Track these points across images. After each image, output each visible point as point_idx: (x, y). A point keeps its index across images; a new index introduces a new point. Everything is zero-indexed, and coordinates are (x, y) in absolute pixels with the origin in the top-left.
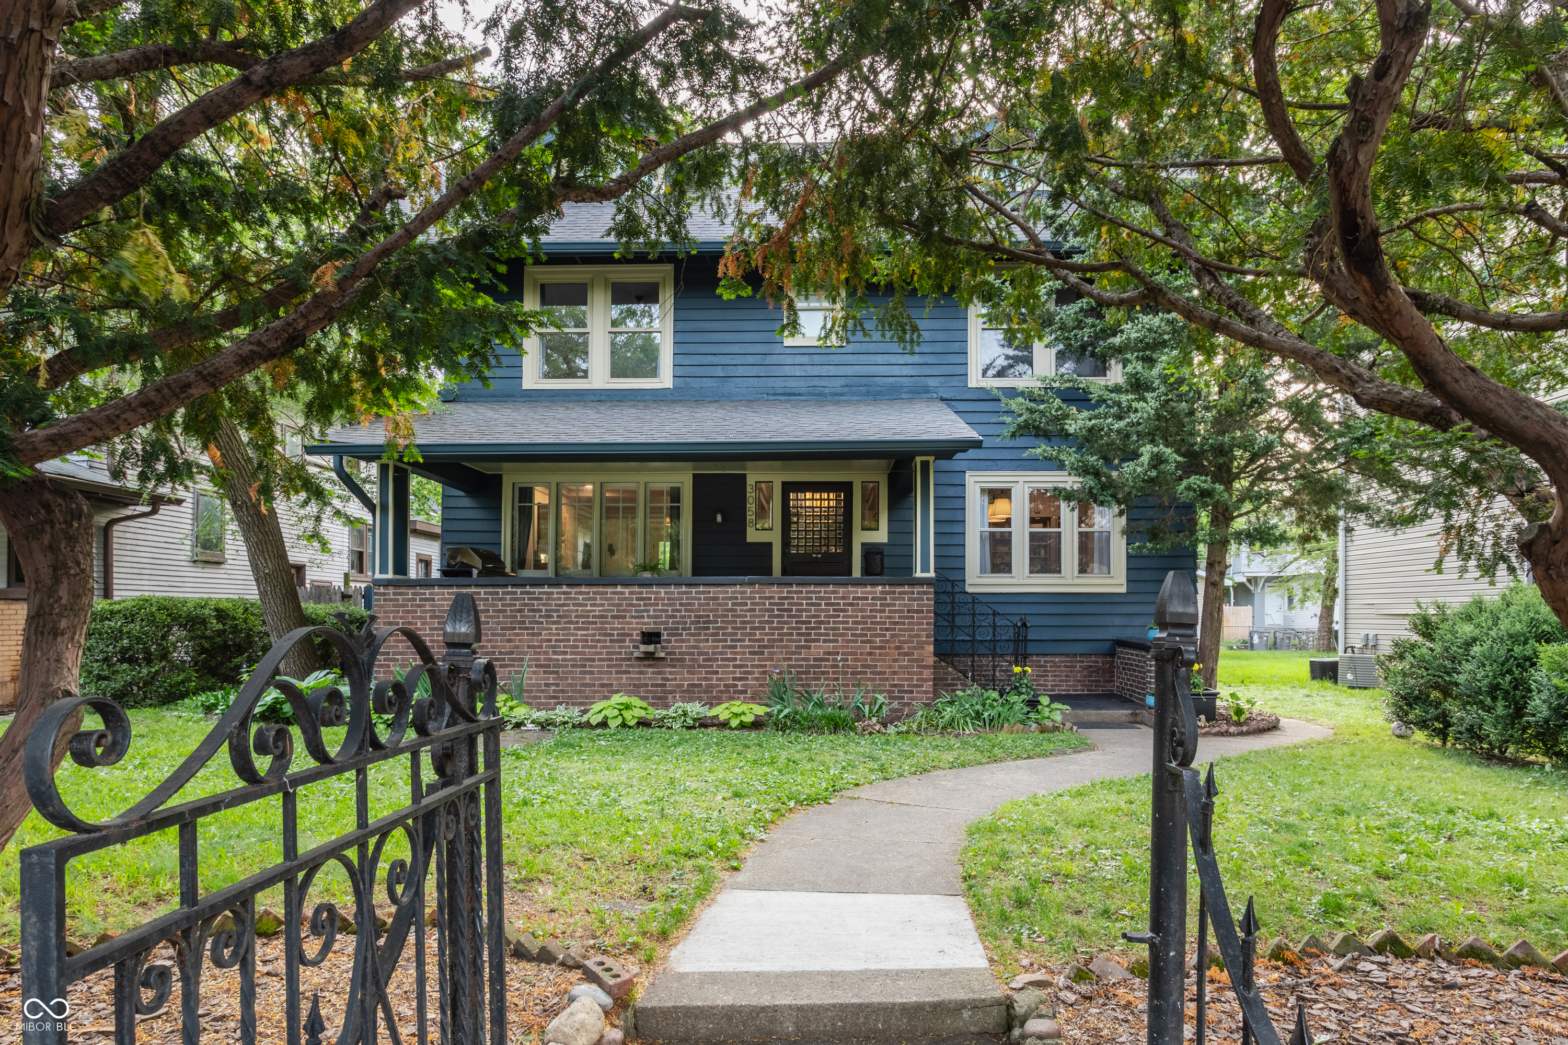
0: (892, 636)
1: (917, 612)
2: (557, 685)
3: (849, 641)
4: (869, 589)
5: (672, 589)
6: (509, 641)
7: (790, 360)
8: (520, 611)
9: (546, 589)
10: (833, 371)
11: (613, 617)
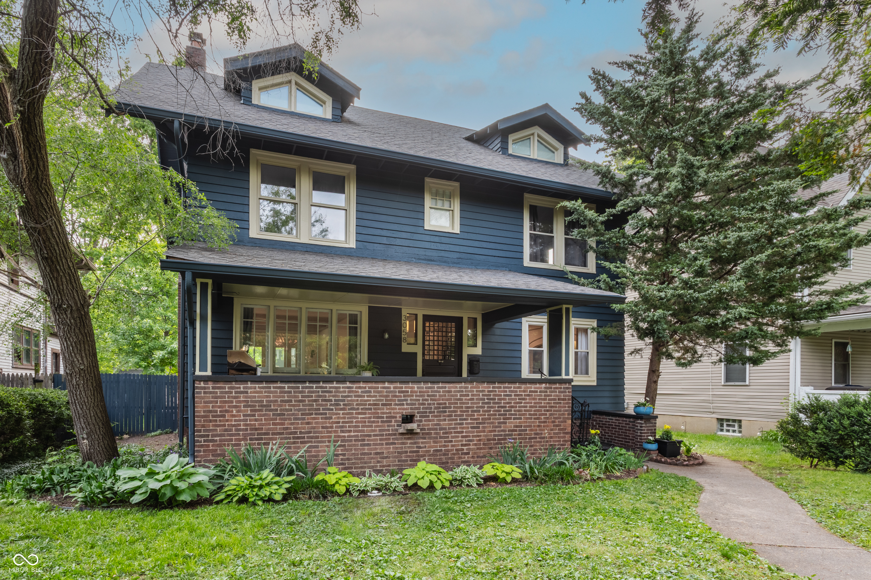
0: (551, 415)
1: (563, 400)
2: (344, 455)
3: (527, 418)
4: (538, 385)
5: (422, 385)
6: (308, 423)
7: (428, 238)
8: (315, 401)
9: (335, 385)
10: (453, 248)
11: (383, 405)
